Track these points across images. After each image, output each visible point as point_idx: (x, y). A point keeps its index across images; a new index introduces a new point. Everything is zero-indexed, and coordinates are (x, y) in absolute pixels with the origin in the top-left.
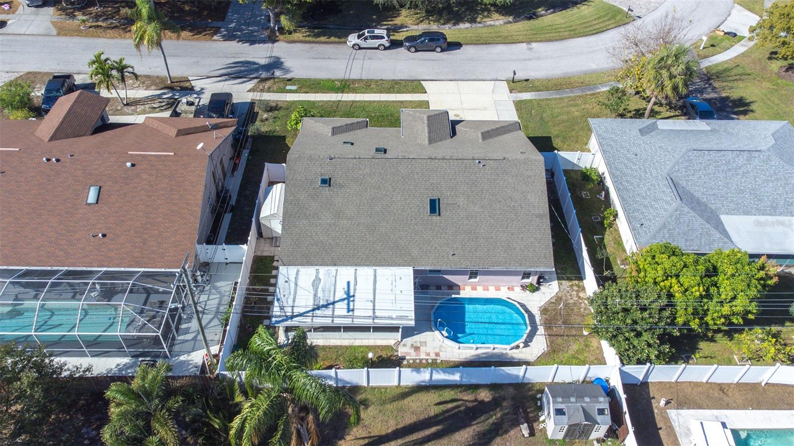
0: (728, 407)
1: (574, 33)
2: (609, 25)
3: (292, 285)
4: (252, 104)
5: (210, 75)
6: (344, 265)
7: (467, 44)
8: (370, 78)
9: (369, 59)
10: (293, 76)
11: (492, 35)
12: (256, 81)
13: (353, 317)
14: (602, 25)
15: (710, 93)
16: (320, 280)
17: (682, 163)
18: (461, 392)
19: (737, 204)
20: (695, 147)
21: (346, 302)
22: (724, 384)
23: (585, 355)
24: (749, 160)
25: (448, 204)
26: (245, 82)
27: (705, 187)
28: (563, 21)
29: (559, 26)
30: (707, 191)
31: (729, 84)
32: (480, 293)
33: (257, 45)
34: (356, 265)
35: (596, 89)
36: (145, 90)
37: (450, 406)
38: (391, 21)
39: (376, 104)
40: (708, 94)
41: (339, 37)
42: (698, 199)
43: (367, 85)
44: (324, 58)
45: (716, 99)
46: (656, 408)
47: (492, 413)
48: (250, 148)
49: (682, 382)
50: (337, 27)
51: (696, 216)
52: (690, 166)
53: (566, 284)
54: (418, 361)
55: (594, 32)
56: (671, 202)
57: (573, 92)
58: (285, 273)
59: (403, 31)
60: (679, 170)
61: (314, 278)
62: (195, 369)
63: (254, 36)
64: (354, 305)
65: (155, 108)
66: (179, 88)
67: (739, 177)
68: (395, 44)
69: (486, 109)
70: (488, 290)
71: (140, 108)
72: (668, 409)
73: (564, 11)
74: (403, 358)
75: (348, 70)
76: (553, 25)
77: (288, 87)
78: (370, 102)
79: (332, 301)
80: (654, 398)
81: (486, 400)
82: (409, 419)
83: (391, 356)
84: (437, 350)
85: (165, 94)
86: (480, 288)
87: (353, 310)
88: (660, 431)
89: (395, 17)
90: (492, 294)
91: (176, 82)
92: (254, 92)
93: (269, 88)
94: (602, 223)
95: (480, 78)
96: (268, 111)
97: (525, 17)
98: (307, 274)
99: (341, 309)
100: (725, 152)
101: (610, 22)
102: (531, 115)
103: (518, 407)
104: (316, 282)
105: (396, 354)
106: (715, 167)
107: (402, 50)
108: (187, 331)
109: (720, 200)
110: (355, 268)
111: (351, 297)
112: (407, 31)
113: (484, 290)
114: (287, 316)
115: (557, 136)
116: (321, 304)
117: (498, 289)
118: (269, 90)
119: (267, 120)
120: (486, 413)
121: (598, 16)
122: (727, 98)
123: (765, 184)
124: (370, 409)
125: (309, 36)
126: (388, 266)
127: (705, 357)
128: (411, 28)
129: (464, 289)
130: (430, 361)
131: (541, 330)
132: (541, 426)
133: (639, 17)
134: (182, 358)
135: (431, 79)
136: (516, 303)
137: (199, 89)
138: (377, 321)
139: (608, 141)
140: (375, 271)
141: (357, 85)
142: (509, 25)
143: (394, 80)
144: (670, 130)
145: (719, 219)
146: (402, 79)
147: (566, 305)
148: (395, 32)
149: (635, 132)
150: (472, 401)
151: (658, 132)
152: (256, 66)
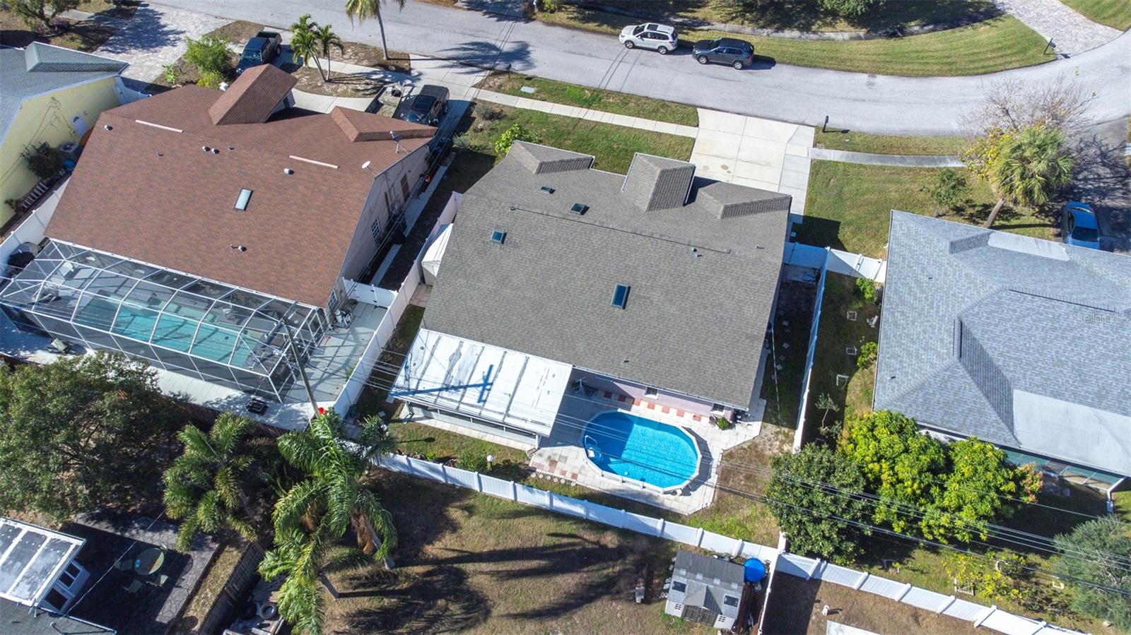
1: (950, 68)
2: (1010, 63)
3: (428, 354)
4: (472, 104)
5: (436, 56)
6: (493, 344)
7: (783, 63)
8: (632, 92)
9: (641, 64)
10: (534, 74)
11: (825, 54)
12: (488, 73)
13: (482, 408)
14: (999, 61)
15: (1119, 197)
16: (461, 355)
17: (986, 305)
18: (584, 528)
19: (1045, 379)
20: (1017, 285)
21: (480, 388)
22: (923, 610)
23: (756, 525)
24: (1089, 321)
25: (638, 296)
26: (473, 72)
27: (1007, 346)
28: (940, 46)
29: (931, 54)
30: (1008, 352)
32: (656, 415)
33: (505, 22)
34: (507, 347)
35: (940, 162)
36: (356, 64)
37: (565, 540)
38: (693, 11)
39: (624, 131)
40: (1112, 199)
41: (614, 27)
42: (990, 361)
43: (625, 103)
44: (583, 54)
45: (1121, 210)
46: (816, 614)
47: (611, 563)
48: (450, 163)
49: (866, 593)
50: (615, 10)
51: (973, 384)
52: (997, 312)
53: (771, 428)
54: (549, 478)
55: (982, 71)
56: (945, 356)
57: (902, 161)
58: (425, 337)
59: (702, 30)
60: (978, 313)
61: (454, 351)
62: (303, 422)
63: (507, 8)
64: (488, 396)
65: (358, 90)
66: (394, 68)
67: (1066, 342)
68: (683, 48)
69: (768, 164)
70: (668, 412)
71: (342, 88)
72: (831, 620)
73: (949, 31)
74: (533, 470)
75: (609, 75)
76: (923, 51)
77: (525, 89)
78: (619, 128)
79: (465, 383)
80: (819, 601)
81: (610, 546)
82: (513, 543)
83: (520, 464)
84: (576, 471)
85: (375, 73)
86: (658, 408)
87: (485, 401)
89: (699, 7)
90: (670, 419)
91: (393, 59)
92: (480, 88)
93: (501, 86)
94: (855, 359)
95: (781, 117)
96: (487, 119)
97: (885, 33)
98: (449, 343)
99: (472, 396)
100: (1058, 303)
101: (1014, 59)
102: (827, 185)
103: (643, 566)
104: (455, 357)
105: (527, 462)
106: (1034, 321)
107: (689, 57)
108: (308, 376)
109: (1023, 368)
110: (506, 350)
111: (489, 384)
112: (708, 30)
113: (663, 411)
114: (409, 389)
115: (850, 223)
116: (452, 384)
117: (680, 414)
118: (499, 89)
119: (481, 130)
120: (604, 561)
121: (1000, 45)
123: (1101, 361)
124: (474, 517)
125: (575, 18)
126: (544, 357)
127: (914, 570)
128: (714, 27)
129: (638, 404)
130: (563, 482)
131: (714, 479)
132: (662, 596)
133: (1066, 56)
134: (295, 406)
135: (713, 107)
136: (693, 438)
137: (417, 74)
138: (508, 420)
139: (903, 249)
140: (527, 359)
141: (611, 100)
142: (855, 43)
143: (663, 100)
144: (1004, 250)
145: (1011, 395)
146: (674, 100)
147: (760, 456)
148: (689, 29)
149: (945, 245)
150: (593, 543)
151: (981, 251)
152: (494, 52)
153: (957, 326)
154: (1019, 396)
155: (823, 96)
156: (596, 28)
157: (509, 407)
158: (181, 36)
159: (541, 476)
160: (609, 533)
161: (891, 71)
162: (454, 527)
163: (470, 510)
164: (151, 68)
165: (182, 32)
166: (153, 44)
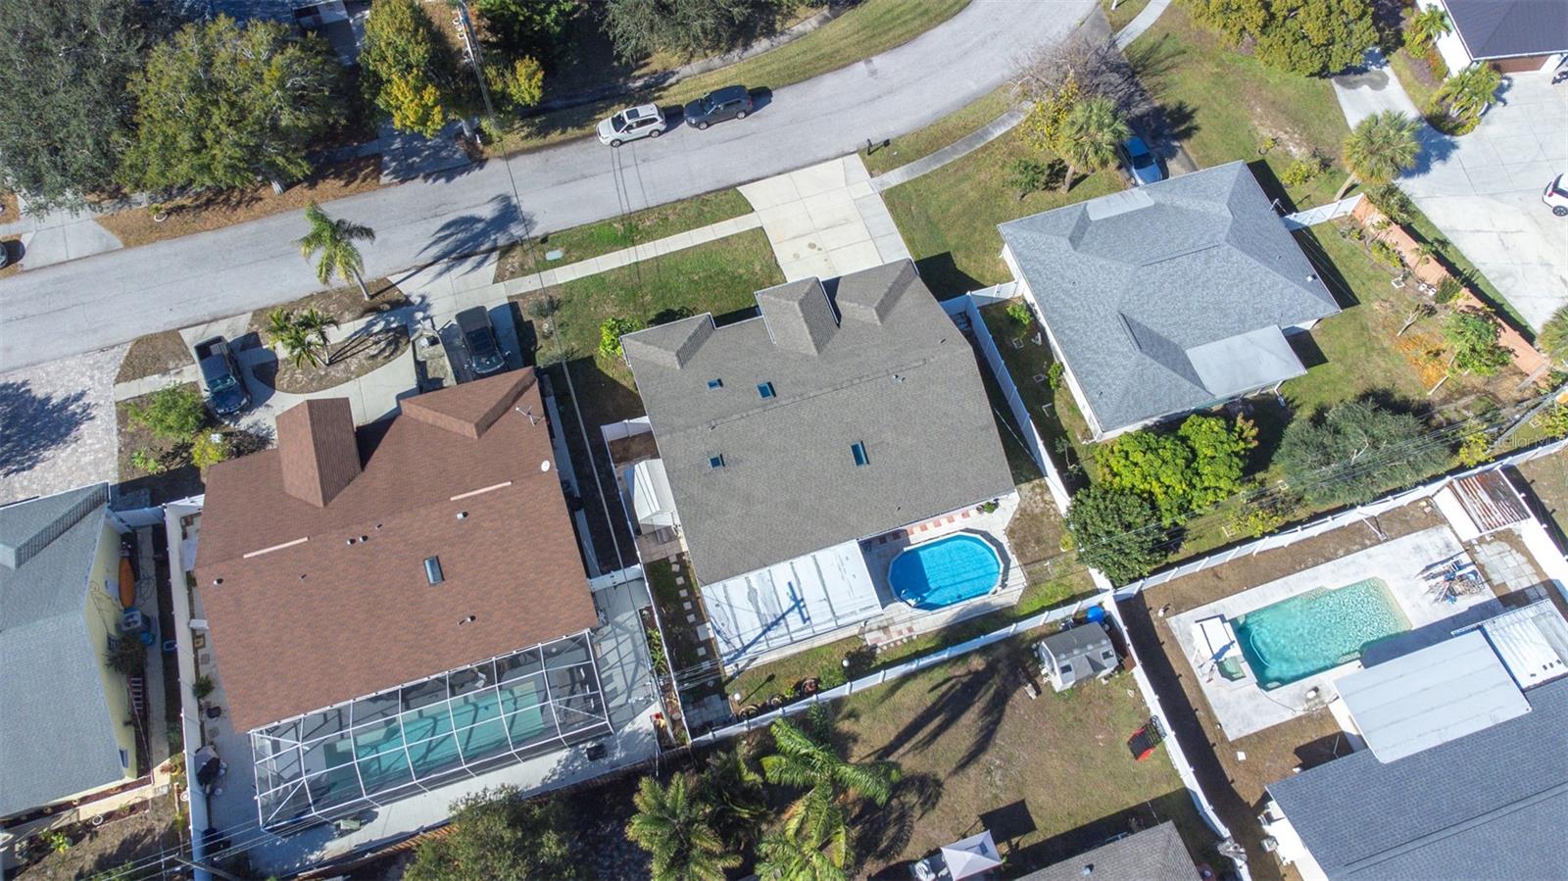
0: (1224, 594)
1: (929, 17)
3: (727, 608)
4: (513, 307)
5: (418, 264)
6: (776, 562)
7: (778, 87)
8: (661, 200)
9: (644, 160)
10: (544, 232)
11: (809, 57)
12: (495, 256)
13: (811, 626)
15: (1139, 103)
16: (755, 590)
17: (1132, 289)
18: (953, 668)
19: (1202, 329)
21: (796, 610)
22: (1217, 566)
24: (1206, 262)
25: (874, 445)
26: (480, 264)
27: (1163, 316)
29: (902, 8)
30: (1166, 321)
31: (1160, 79)
32: (933, 535)
33: (458, 179)
34: (790, 558)
35: (986, 135)
36: (340, 323)
37: (945, 688)
38: (646, 65)
39: (691, 253)
40: (1136, 106)
41: (580, 126)
42: (1160, 336)
43: (664, 218)
44: (575, 180)
45: (1148, 115)
46: (1155, 619)
47: (990, 681)
48: (552, 391)
49: (1176, 579)
51: (1160, 365)
52: (1142, 291)
53: (1026, 487)
54: (892, 645)
56: (1129, 354)
57: (955, 151)
58: (711, 594)
59: (671, 85)
60: (1130, 300)
61: (747, 590)
62: (649, 737)
63: (445, 158)
64: (807, 612)
65: (373, 357)
66: (388, 307)
67: (1200, 289)
68: (673, 116)
69: (847, 221)
71: (353, 363)
72: (1168, 617)
74: (875, 647)
75: (622, 192)
77: (552, 256)
78: (683, 252)
79: (780, 614)
81: (980, 668)
82: (908, 718)
83: (860, 648)
84: (909, 624)
85: (373, 323)
86: (930, 526)
87: (809, 618)
88: (1164, 646)
89: (648, 55)
91: (377, 294)
92: (503, 280)
93: (522, 265)
94: (1046, 383)
95: (820, 156)
96: (545, 316)
98: (737, 586)
99: (794, 619)
100: (1180, 259)
102: (912, 216)
103: (1017, 667)
104: (752, 595)
105: (865, 644)
106: (1171, 283)
107: (686, 128)
108: (615, 694)
109: (1183, 329)
110: (791, 561)
111: (800, 601)
112: (678, 82)
113: (936, 527)
114: (737, 650)
115: (957, 249)
116: (769, 621)
117: (951, 520)
118: (524, 271)
119: (550, 332)
120: (985, 683)
122: (1163, 108)
123: (1230, 292)
124: (862, 719)
125: (530, 136)
126: (829, 546)
129: (912, 534)
130: (905, 640)
131: (1014, 561)
132: (1045, 680)
134: (628, 729)
135: (750, 178)
136: (978, 536)
137: (419, 300)
138: (840, 622)
139: (1032, 263)
140: (814, 558)
141: (648, 223)
142: (827, 26)
143: (698, 196)
144: (1106, 220)
145: (1186, 356)
146: (709, 189)
147: (1034, 517)
148: (659, 90)
149: (1065, 243)
150: (966, 675)
151: (1092, 232)
152: (480, 226)
153: (1123, 321)
154: (1191, 353)
155: (840, 110)
156: (563, 137)
157: (832, 610)
158: (86, 400)
159: (885, 648)
160: (972, 658)
161: (881, 47)
162: (855, 739)
163: (853, 715)
164: (96, 463)
165: (82, 394)
166: (63, 430)
